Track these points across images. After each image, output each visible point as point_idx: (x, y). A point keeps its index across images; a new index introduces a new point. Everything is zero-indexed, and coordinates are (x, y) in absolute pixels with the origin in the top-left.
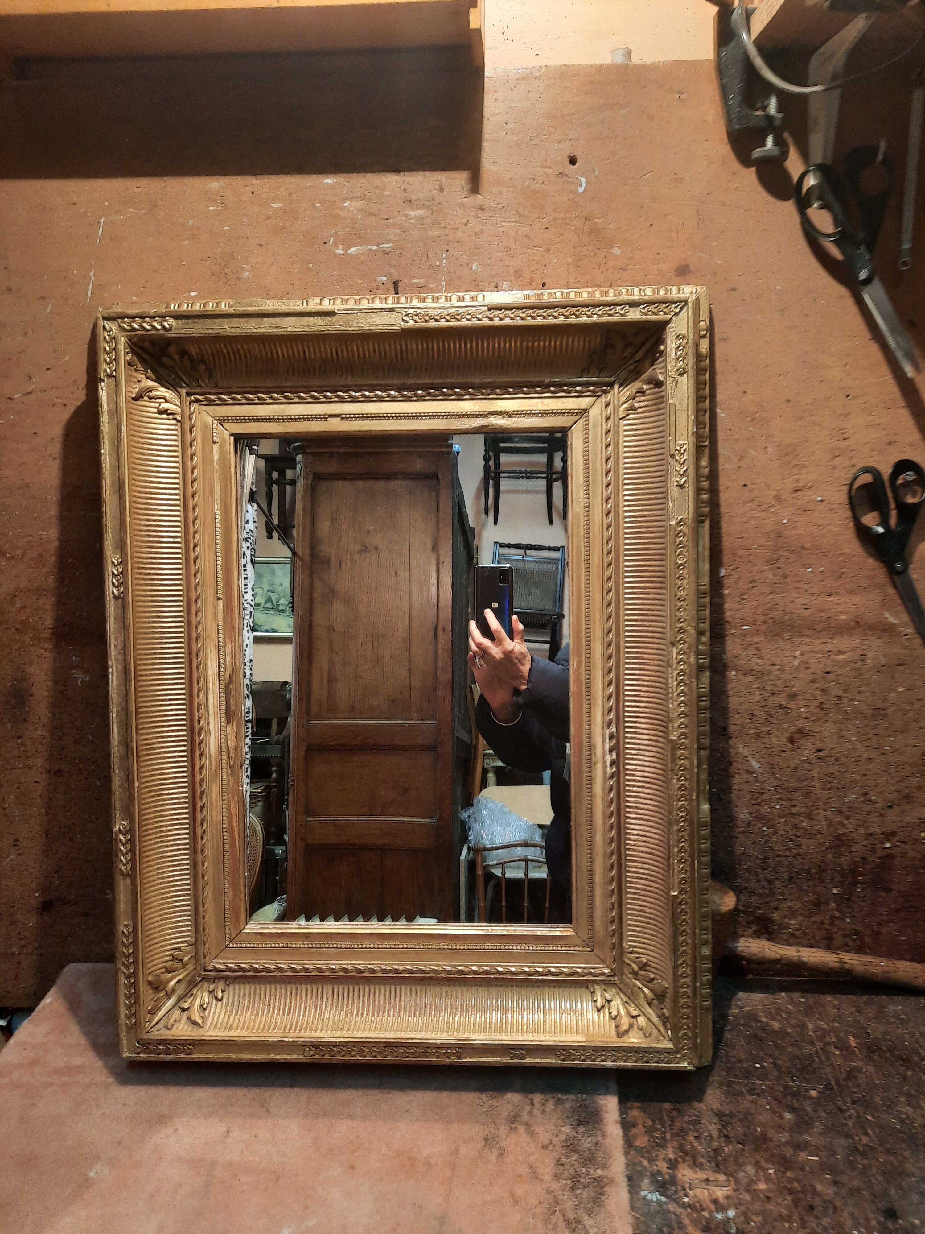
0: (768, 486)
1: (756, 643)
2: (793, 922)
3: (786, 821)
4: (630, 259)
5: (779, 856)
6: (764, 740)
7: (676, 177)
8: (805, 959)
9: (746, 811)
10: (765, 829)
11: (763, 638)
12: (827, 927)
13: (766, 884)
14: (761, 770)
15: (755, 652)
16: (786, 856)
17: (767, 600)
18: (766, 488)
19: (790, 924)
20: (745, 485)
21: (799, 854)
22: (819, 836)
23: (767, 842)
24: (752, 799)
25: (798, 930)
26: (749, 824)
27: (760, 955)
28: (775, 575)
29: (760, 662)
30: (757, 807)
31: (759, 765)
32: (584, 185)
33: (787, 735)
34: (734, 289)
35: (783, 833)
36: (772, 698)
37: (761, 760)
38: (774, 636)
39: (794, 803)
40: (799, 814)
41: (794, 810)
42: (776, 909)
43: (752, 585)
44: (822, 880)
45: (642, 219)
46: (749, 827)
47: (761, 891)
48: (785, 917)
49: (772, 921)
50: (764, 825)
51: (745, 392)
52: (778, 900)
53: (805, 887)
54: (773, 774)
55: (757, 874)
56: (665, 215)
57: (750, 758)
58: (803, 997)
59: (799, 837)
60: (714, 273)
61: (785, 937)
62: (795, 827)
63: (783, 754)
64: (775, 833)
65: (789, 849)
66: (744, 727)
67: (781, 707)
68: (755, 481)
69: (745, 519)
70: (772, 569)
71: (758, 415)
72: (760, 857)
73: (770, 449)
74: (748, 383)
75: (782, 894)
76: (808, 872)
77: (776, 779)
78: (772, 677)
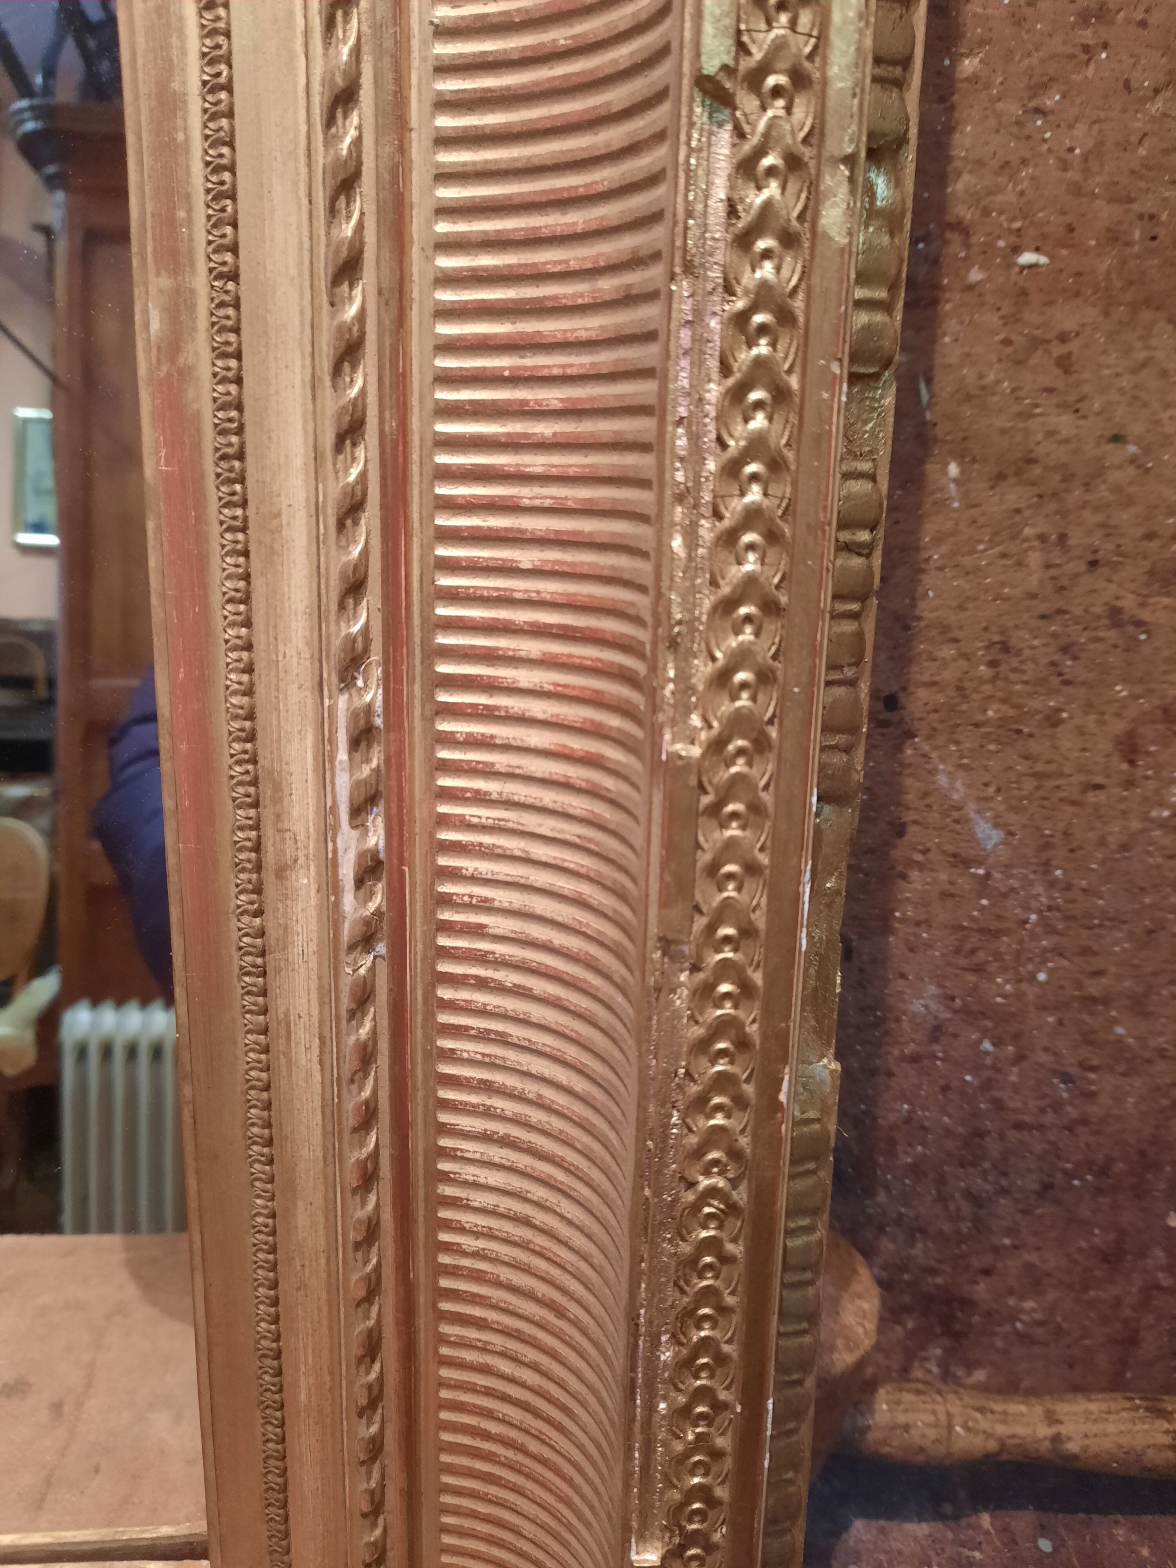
1: (1063, 338)
2: (1029, 1304)
3: (1060, 1023)
5: (1019, 1126)
6: (1033, 746)
8: (1073, 1447)
9: (932, 989)
10: (987, 1045)
11: (1092, 314)
12: (1128, 1312)
13: (966, 1208)
14: (1004, 854)
15: (1052, 377)
16: (1041, 1128)
17: (1139, 124)
19: (1022, 1311)
21: (1084, 1121)
22: (1160, 1066)
23: (987, 1085)
24: (958, 951)
25: (1040, 1323)
26: (937, 1032)
27: (941, 1450)
29: (1065, 423)
30: (971, 978)
31: (996, 836)
33: (1118, 727)
35: (1044, 1058)
36: (1087, 581)
37: (1011, 818)
38: (1135, 307)
39: (1097, 962)
40: (1106, 1000)
41: (1094, 988)
42: (987, 1272)
43: (1087, 36)
44: (1140, 1192)
46: (934, 1040)
47: (947, 1227)
48: (1011, 1292)
49: (968, 1304)
50: (985, 1033)
52: (996, 1250)
53: (1085, 1212)
54: (1046, 867)
55: (941, 1180)
57: (971, 810)
58: (1044, 1530)
59: (1093, 1069)
61: (999, 1343)
62: (1089, 1039)
63: (1092, 797)
64: (1019, 1058)
65: (1057, 1106)
66: (965, 698)
67: (1115, 617)
72: (961, 1130)
75: (1010, 1232)
76: (1103, 1171)
77: (1052, 884)
78: (1103, 492)
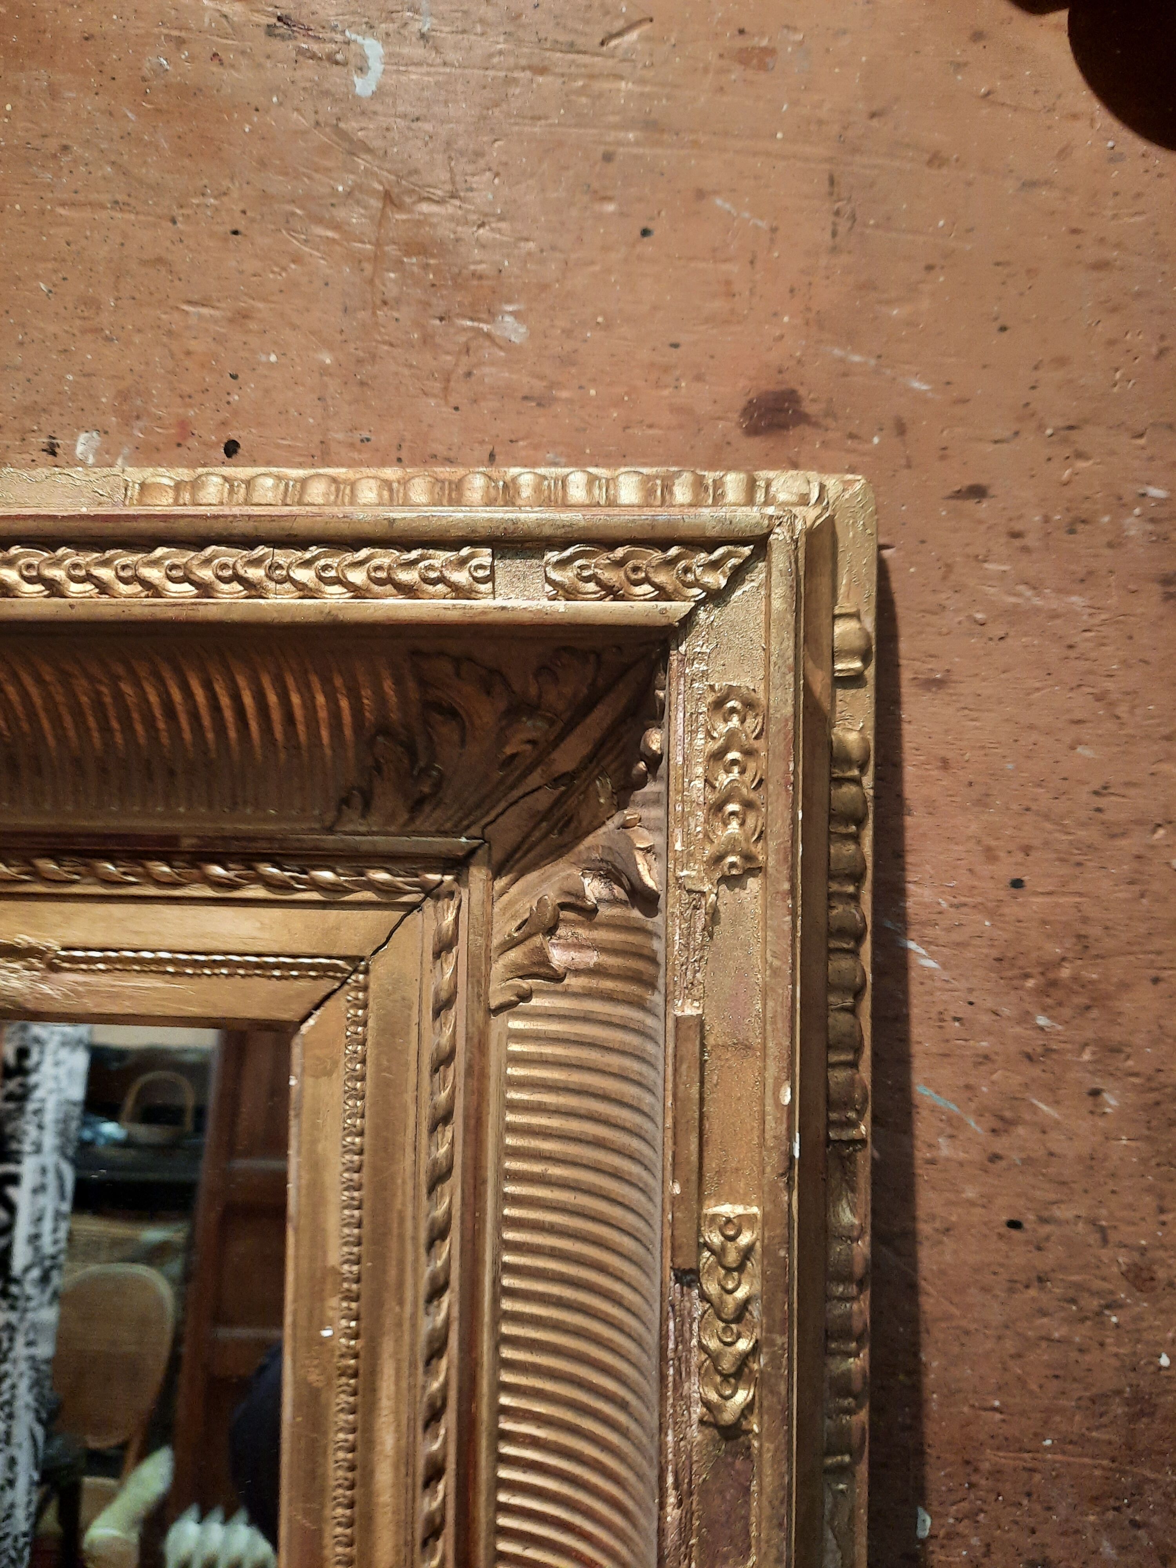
0: (1102, 1230)
4: (567, 361)
7: (740, 42)
18: (1094, 1238)
20: (1015, 1225)
28: (1122, 1549)
32: (376, 66)
34: (977, 492)
45: (610, 208)
51: (1017, 884)
56: (701, 194)
60: (901, 429)
68: (1059, 1212)
69: (1010, 1345)
70: (1109, 1526)
71: (1065, 973)
73: (1111, 1101)
74: (1027, 850)
